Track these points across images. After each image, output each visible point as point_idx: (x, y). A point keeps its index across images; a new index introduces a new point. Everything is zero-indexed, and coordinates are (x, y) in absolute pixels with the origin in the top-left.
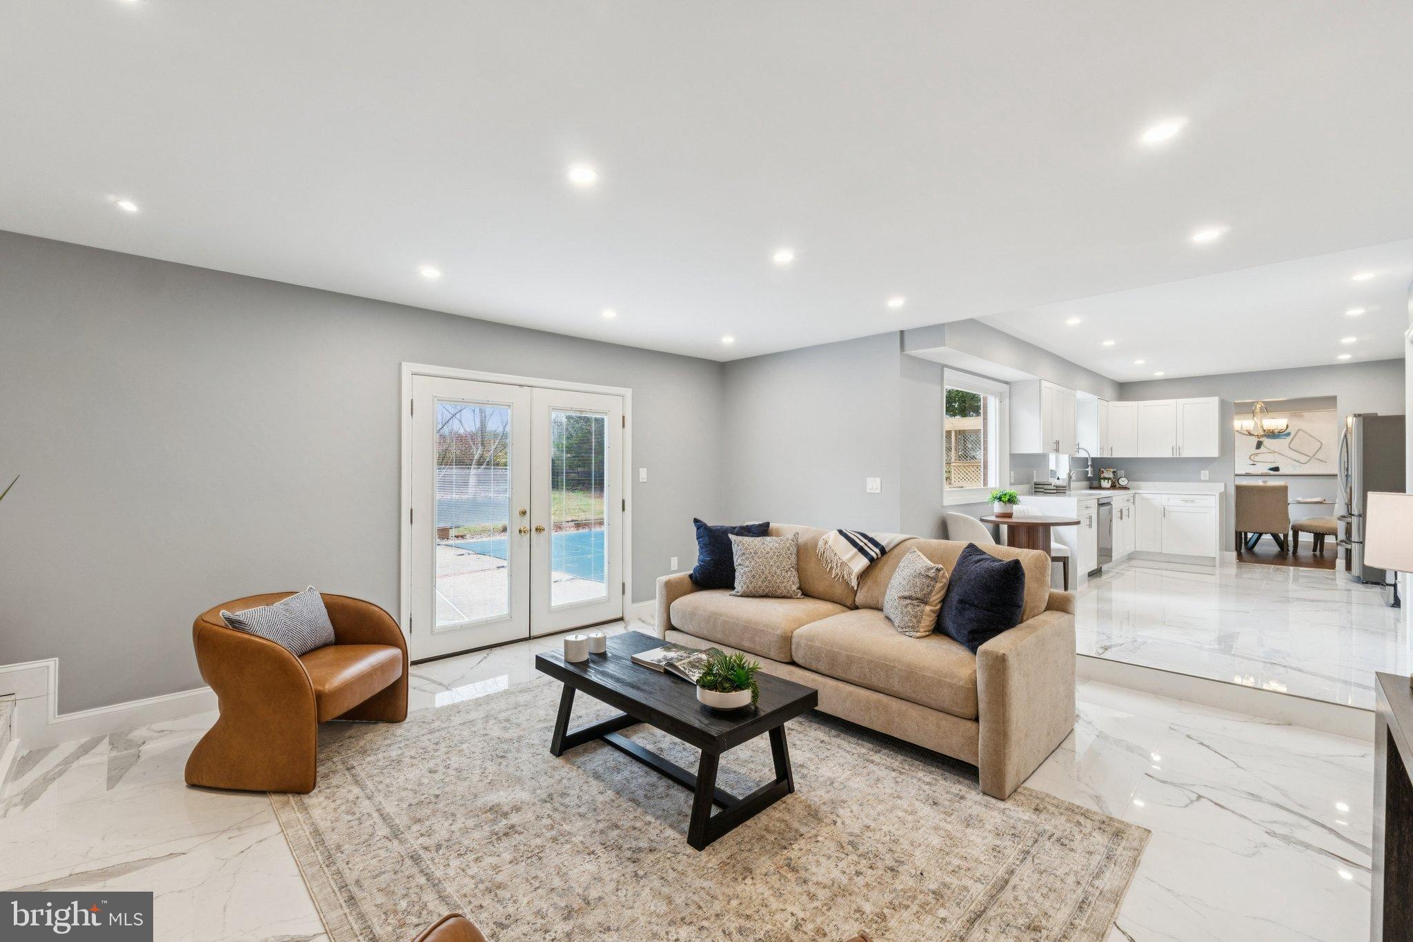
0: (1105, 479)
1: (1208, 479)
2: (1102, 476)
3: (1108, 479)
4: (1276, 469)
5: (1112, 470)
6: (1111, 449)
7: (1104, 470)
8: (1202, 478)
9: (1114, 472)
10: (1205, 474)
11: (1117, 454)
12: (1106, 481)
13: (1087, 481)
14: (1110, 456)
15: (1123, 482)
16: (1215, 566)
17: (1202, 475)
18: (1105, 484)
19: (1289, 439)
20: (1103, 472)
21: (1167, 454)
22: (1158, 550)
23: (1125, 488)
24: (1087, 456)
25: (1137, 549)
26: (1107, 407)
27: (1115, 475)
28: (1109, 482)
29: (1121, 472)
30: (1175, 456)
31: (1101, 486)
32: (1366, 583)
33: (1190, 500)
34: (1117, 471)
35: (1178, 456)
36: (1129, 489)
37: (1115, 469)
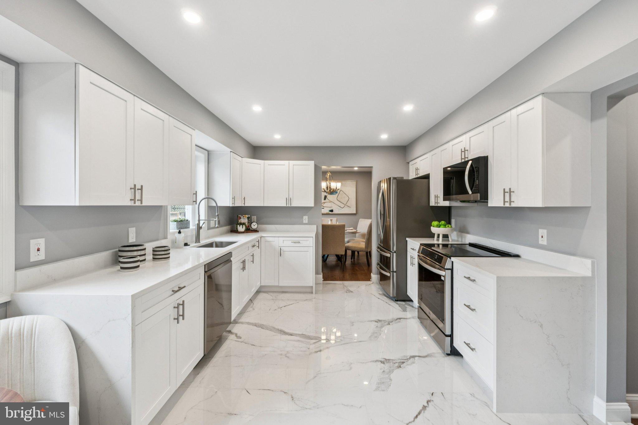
0: (241, 224)
1: (307, 222)
2: (240, 221)
3: (244, 224)
4: (332, 211)
5: (247, 216)
6: (244, 199)
7: (241, 216)
8: (304, 222)
9: (248, 218)
10: (306, 219)
11: (249, 203)
12: (241, 226)
13: (229, 225)
14: (244, 205)
15: (254, 226)
16: (312, 293)
17: (304, 220)
18: (241, 229)
19: (337, 195)
20: (240, 218)
21: (282, 203)
22: (277, 284)
23: (256, 231)
24: (215, 205)
25: (262, 285)
26: (241, 162)
27: (249, 220)
28: (243, 227)
29: (254, 218)
30: (288, 206)
31: (237, 231)
32: (397, 301)
33: (297, 241)
34: (253, 217)
35: (290, 206)
36: (258, 231)
37: (249, 216)
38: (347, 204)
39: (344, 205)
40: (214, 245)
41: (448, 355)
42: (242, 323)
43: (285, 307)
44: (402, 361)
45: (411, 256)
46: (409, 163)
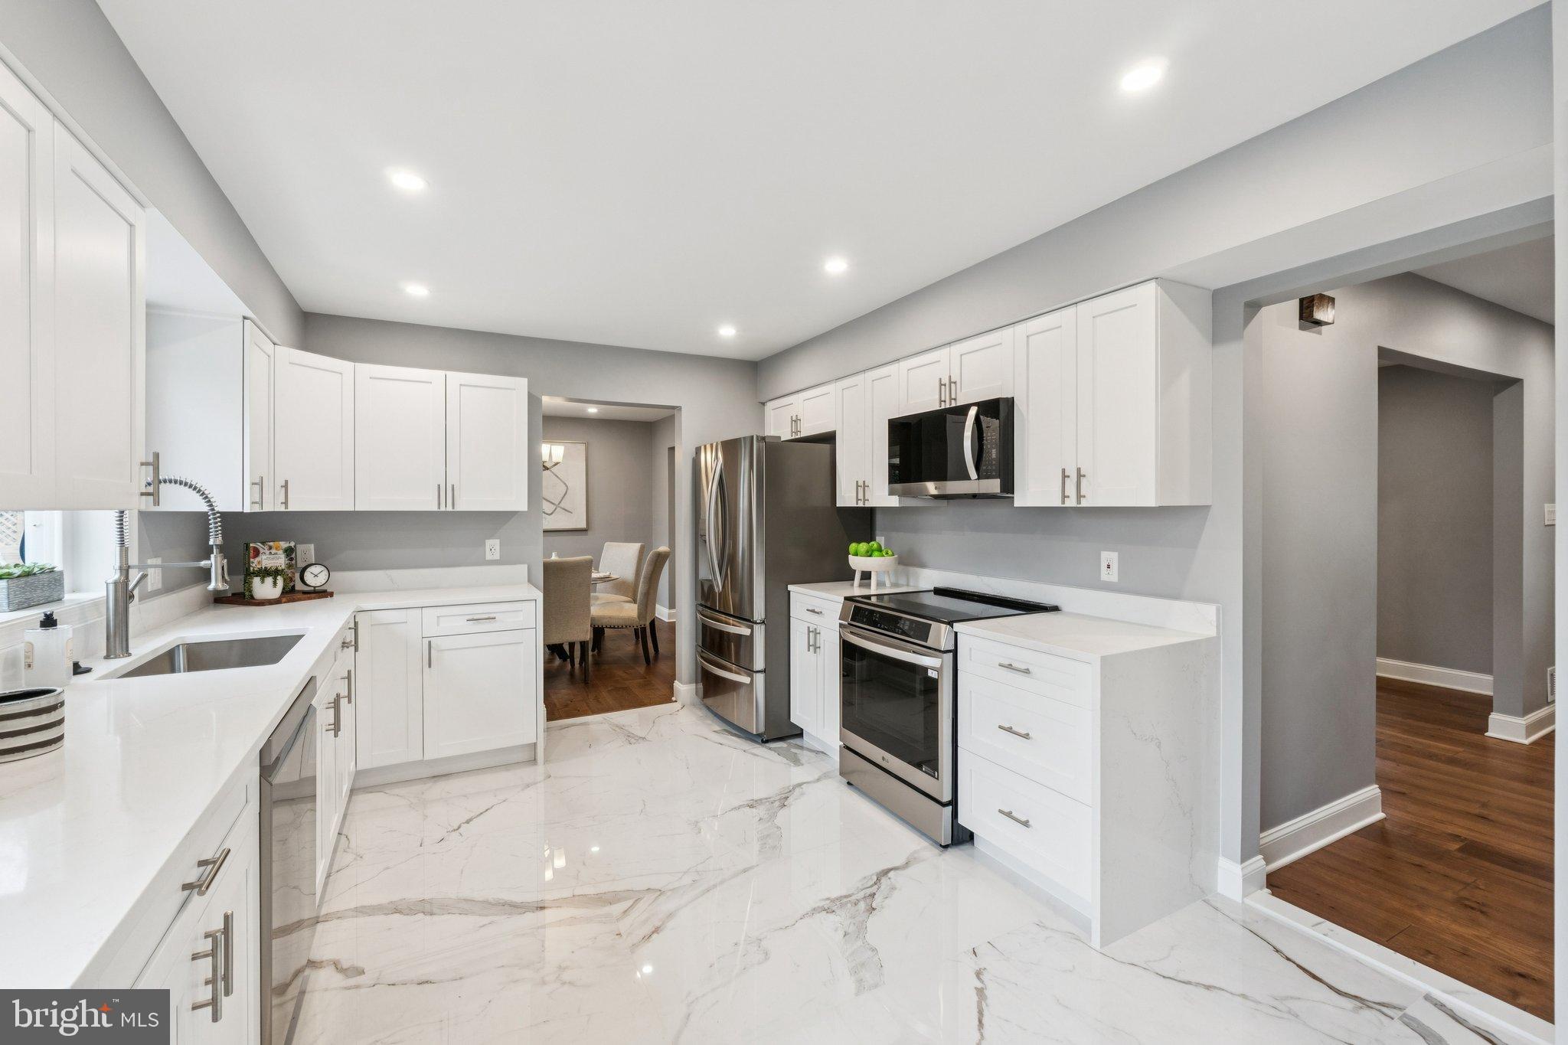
0: (264, 573)
1: (497, 556)
2: (255, 564)
3: (274, 573)
5: (284, 545)
6: (286, 486)
7: (259, 545)
8: (489, 557)
9: (289, 552)
10: (493, 547)
11: (301, 501)
12: (269, 580)
13: (209, 583)
14: (282, 509)
15: (316, 577)
16: (533, 762)
17: (488, 550)
18: (265, 589)
20: (257, 553)
21: (422, 502)
22: (416, 756)
23: (321, 593)
25: (361, 767)
26: (272, 357)
27: (291, 559)
28: (275, 584)
29: (307, 551)
30: (443, 509)
31: (252, 597)
32: (767, 741)
33: (486, 616)
34: (300, 548)
35: (449, 508)
36: (331, 594)
37: (292, 544)
38: (562, 505)
39: (553, 507)
40: (181, 659)
41: (946, 847)
42: (339, 916)
43: (468, 822)
44: (869, 891)
45: (809, 628)
46: (763, 404)
